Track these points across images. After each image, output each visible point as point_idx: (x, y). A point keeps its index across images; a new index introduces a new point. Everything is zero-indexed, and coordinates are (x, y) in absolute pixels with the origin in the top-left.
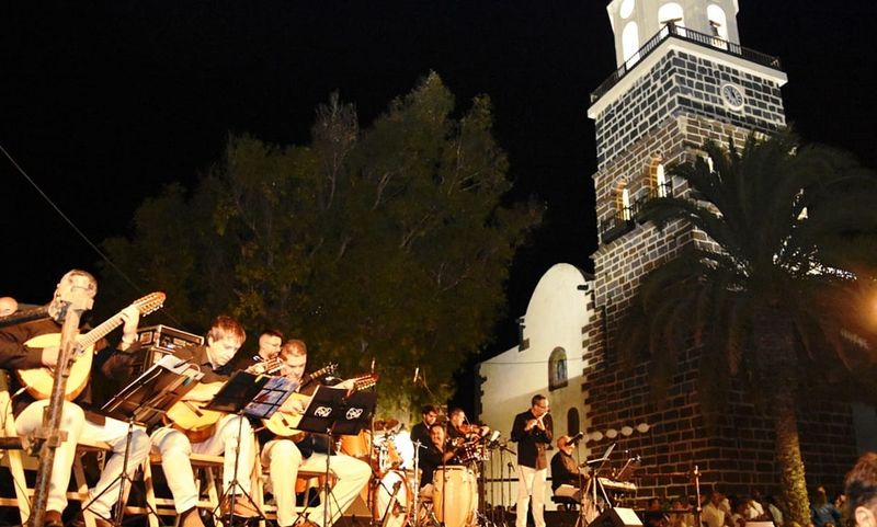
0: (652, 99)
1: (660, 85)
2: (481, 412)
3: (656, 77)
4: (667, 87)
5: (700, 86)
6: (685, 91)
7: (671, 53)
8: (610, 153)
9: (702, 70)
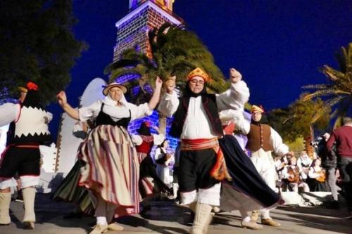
0: (139, 22)
1: (142, 17)
2: (60, 131)
3: (141, 14)
4: (144, 18)
5: (156, 21)
6: (151, 21)
7: (148, 6)
8: (121, 40)
9: (158, 16)
